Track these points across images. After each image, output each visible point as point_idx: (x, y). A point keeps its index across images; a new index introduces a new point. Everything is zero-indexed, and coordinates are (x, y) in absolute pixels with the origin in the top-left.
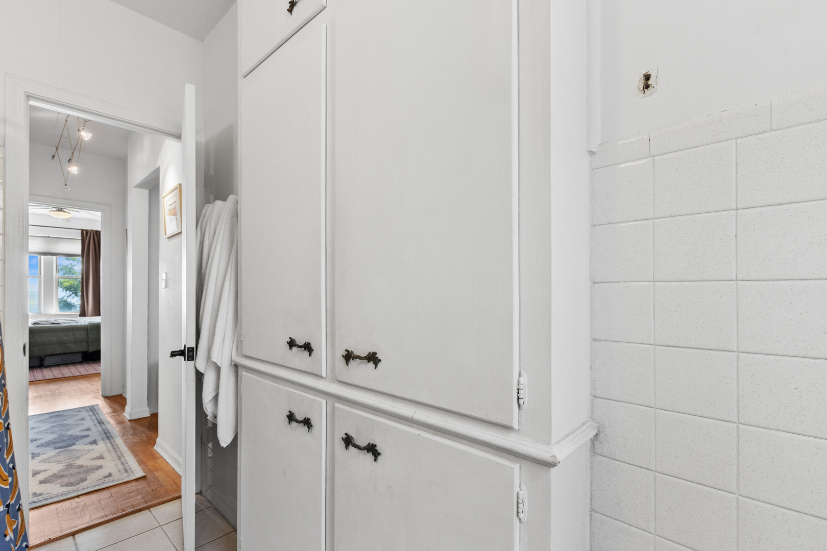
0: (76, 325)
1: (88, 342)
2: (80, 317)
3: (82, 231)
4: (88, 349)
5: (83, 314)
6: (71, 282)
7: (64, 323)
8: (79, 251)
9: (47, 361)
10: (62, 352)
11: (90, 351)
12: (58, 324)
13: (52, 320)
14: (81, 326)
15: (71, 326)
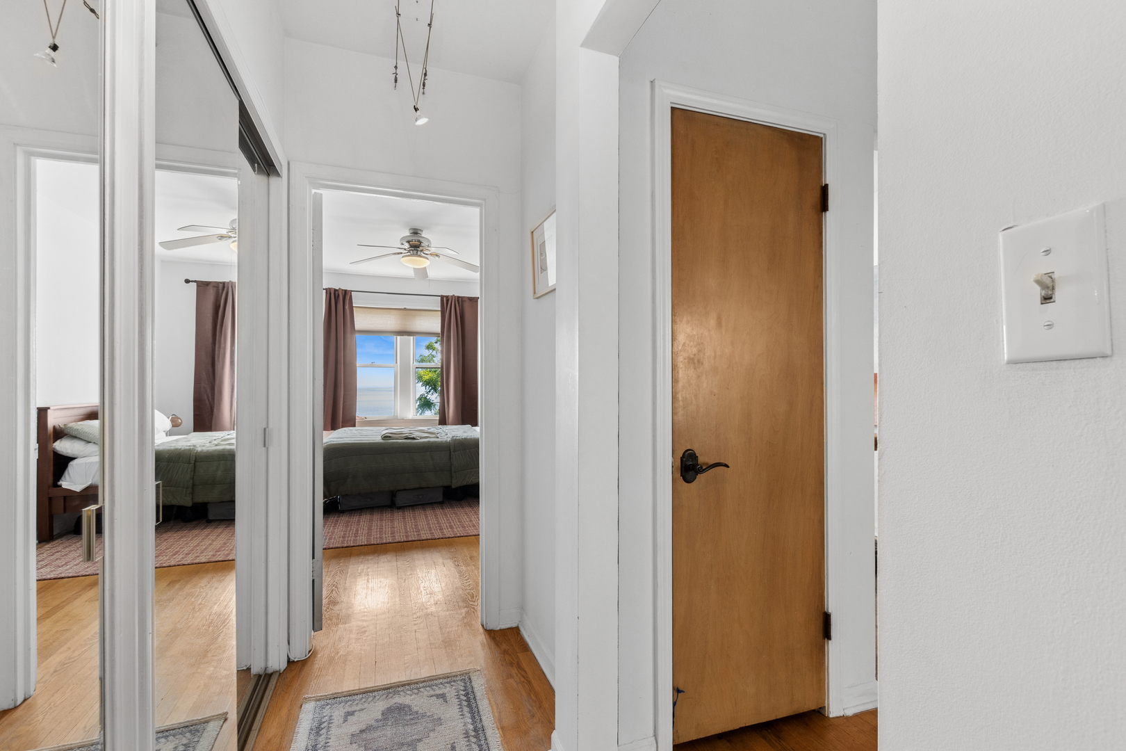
0: (435, 442)
1: (451, 470)
2: (440, 426)
3: (442, 297)
4: (451, 482)
5: (443, 421)
6: (430, 375)
7: (421, 438)
8: (438, 329)
9: (400, 500)
10: (417, 486)
11: (453, 486)
12: (414, 438)
13: (406, 431)
14: (442, 442)
15: (429, 442)
